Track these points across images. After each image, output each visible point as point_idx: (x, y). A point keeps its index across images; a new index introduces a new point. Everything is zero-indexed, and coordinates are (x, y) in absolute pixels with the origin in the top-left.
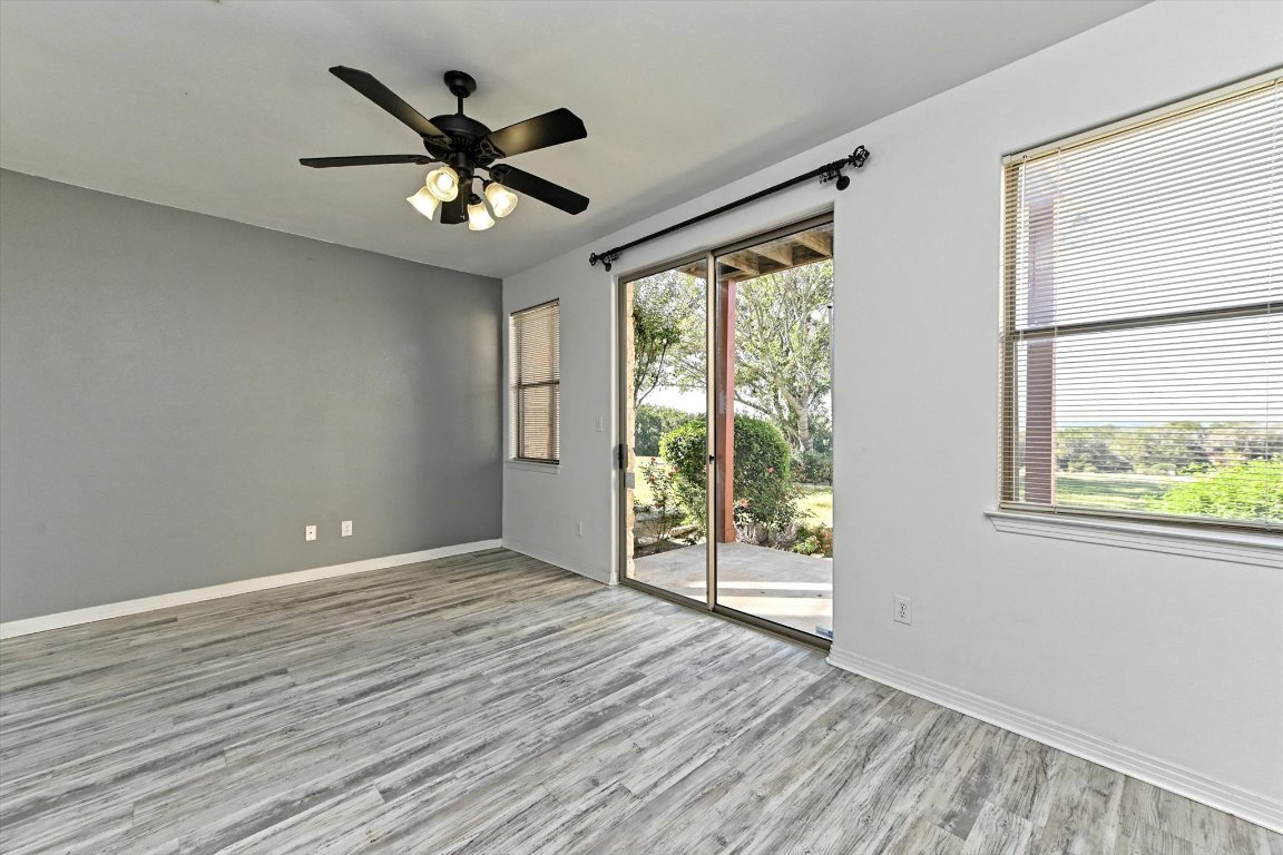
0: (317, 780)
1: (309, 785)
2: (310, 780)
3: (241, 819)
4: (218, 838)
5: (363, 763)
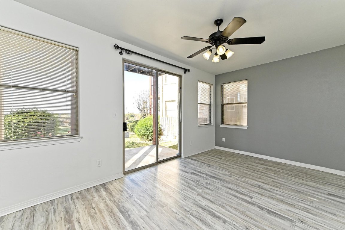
0: (258, 211)
1: (261, 212)
2: (259, 212)
3: (279, 219)
4: (286, 220)
5: (247, 205)
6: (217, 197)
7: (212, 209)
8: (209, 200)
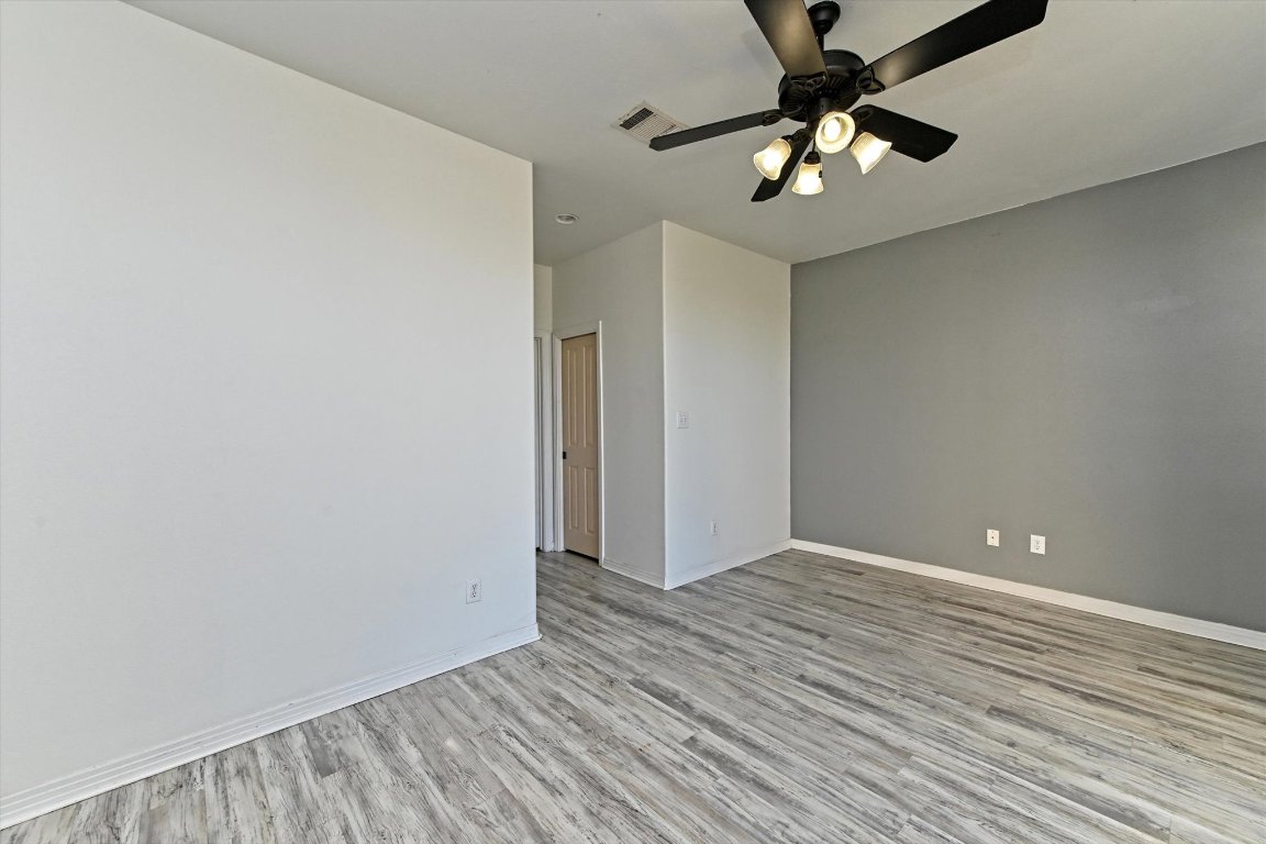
6: (823, 741)
7: (838, 704)
8: (854, 730)
